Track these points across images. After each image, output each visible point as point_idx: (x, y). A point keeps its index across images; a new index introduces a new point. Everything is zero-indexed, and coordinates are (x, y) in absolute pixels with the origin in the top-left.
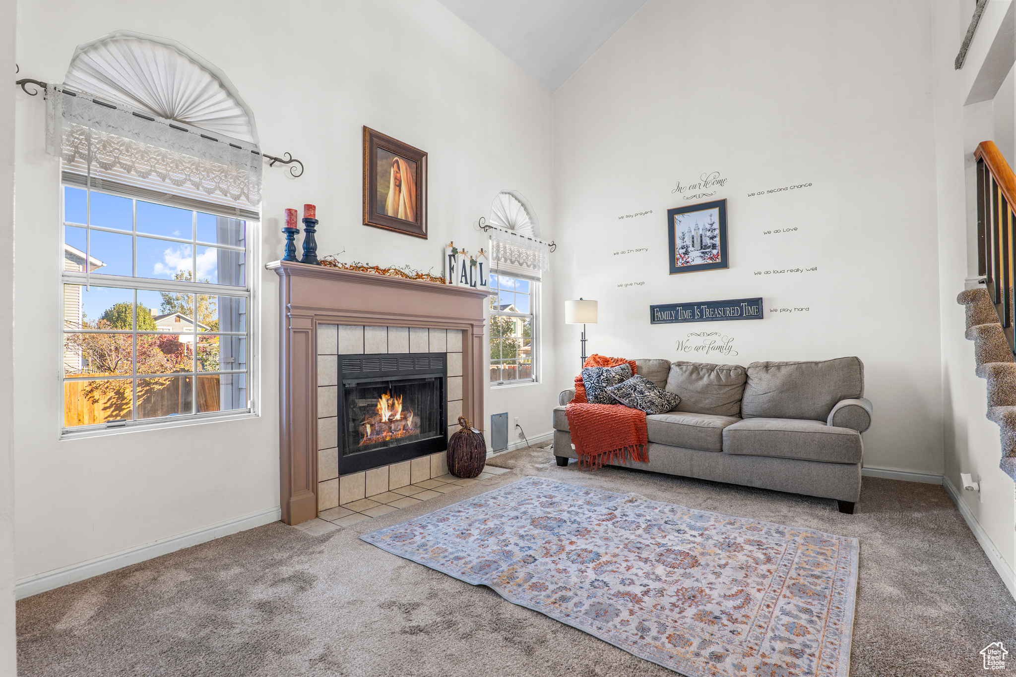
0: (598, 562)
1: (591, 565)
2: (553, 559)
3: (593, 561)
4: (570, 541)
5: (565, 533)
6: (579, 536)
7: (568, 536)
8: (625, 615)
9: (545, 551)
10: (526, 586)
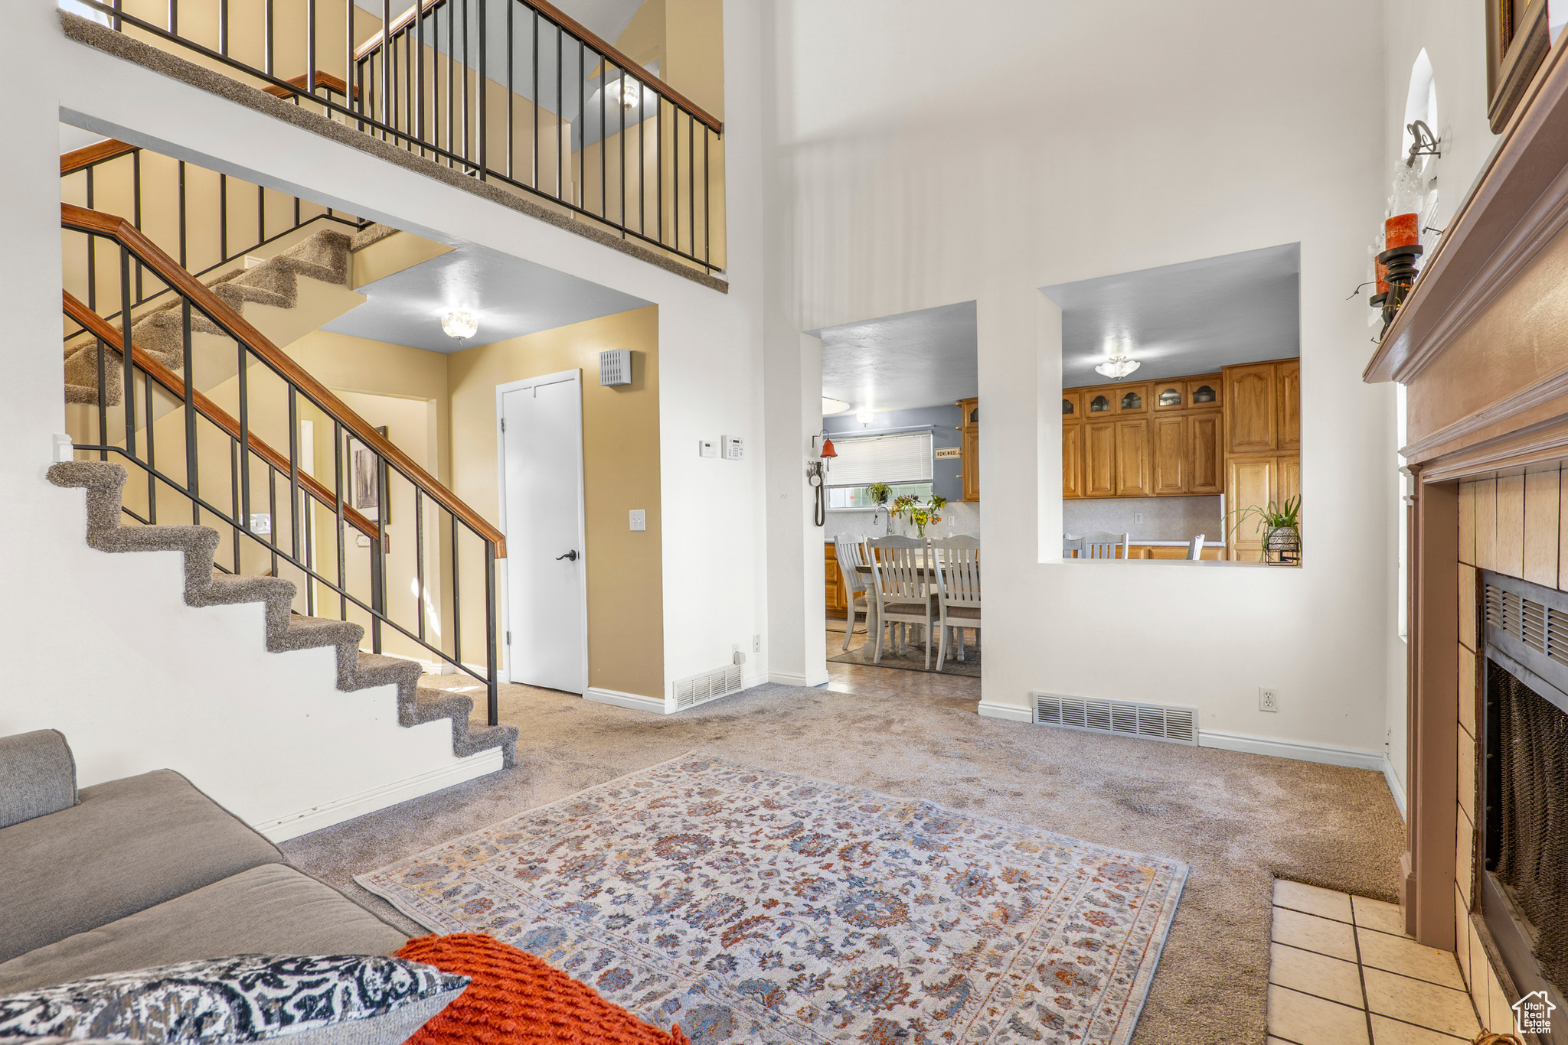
0: (795, 837)
1: (805, 833)
2: (857, 841)
3: (802, 839)
4: (831, 869)
5: (838, 883)
6: (815, 878)
7: (833, 877)
8: (784, 793)
9: (870, 849)
10: (884, 810)
